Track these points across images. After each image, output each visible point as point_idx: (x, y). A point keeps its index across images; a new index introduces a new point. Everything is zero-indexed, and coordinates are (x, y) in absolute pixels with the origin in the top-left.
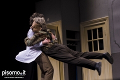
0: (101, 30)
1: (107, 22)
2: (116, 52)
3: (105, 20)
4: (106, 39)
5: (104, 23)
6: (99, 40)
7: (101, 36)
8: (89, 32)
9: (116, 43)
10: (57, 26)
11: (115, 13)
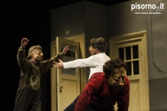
0: (136, 48)
1: (144, 38)
2: (155, 78)
3: (142, 35)
4: (143, 60)
5: (140, 40)
6: (134, 62)
7: (136, 56)
8: (121, 51)
9: (155, 66)
10: (78, 41)
11: (156, 27)
